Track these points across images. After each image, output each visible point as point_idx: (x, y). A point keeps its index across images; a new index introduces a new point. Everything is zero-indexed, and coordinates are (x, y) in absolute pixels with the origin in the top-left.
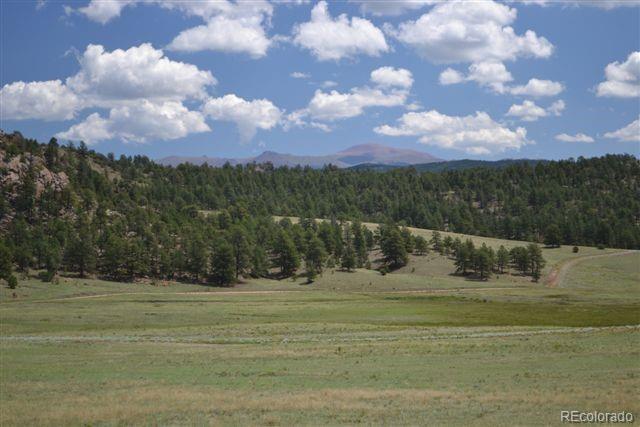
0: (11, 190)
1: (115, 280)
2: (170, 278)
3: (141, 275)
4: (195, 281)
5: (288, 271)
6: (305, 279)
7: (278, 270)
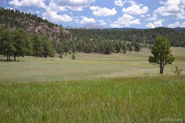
0: (58, 34)
1: (86, 53)
2: (97, 52)
3: (91, 52)
4: (102, 53)
5: (118, 51)
6: (124, 53)
7: (116, 51)
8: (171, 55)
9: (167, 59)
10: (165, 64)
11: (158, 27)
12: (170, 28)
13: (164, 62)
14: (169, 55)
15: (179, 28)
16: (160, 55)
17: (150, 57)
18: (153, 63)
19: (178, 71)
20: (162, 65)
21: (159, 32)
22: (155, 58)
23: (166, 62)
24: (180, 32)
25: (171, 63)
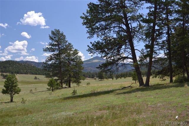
8: (19, 88)
9: (16, 91)
10: (14, 94)
11: (8, 60)
12: (16, 61)
13: (14, 93)
14: (17, 88)
15: (22, 61)
16: (10, 88)
17: (3, 90)
18: (5, 94)
19: (24, 101)
20: (12, 95)
21: (8, 64)
22: (7, 90)
23: (15, 93)
24: (23, 64)
25: (18, 94)
